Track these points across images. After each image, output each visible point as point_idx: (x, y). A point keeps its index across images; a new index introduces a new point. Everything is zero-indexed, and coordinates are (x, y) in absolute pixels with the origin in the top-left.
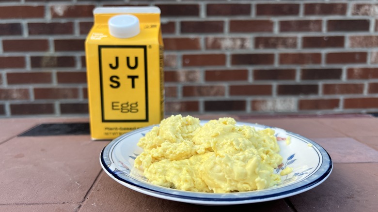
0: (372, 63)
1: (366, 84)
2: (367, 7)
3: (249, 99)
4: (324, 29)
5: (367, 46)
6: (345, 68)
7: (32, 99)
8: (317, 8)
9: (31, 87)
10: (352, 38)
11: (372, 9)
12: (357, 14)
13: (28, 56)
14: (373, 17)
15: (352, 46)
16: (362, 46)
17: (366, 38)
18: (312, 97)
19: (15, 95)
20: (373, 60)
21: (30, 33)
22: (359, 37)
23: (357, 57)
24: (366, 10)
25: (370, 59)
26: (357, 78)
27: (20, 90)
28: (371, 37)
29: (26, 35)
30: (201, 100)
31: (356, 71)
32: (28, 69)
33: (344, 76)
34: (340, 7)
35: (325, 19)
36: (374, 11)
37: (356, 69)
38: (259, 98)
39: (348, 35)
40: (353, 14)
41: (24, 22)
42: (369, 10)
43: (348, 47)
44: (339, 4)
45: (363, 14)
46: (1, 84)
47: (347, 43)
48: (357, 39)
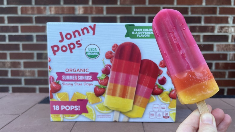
0: (230, 60)
1: (227, 72)
2: (227, 28)
4: (201, 40)
5: (227, 50)
6: (214, 62)
7: (36, 76)
8: (197, 28)
9: (36, 70)
10: (218, 46)
11: (230, 29)
12: (221, 32)
13: (35, 52)
14: (230, 33)
15: (218, 50)
16: (224, 51)
17: (226, 45)
19: (27, 74)
20: (231, 58)
21: (37, 40)
22: (223, 45)
23: (221, 56)
24: (226, 30)
25: (229, 58)
26: (222, 69)
27: (30, 71)
28: (229, 45)
29: (35, 41)
31: (221, 65)
32: (35, 60)
33: (214, 67)
34: (210, 28)
35: (202, 34)
36: (231, 30)
37: (221, 63)
39: (215, 44)
40: (218, 32)
41: (34, 34)
42: (228, 30)
43: (215, 51)
44: (210, 26)
45: (224, 32)
46: (20, 67)
47: (215, 49)
48: (221, 46)
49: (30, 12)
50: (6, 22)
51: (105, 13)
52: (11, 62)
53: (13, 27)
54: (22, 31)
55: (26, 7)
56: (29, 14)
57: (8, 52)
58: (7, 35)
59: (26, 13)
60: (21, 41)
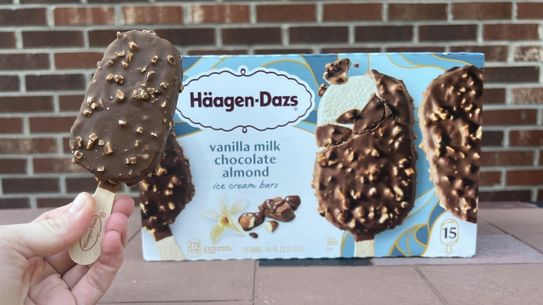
1: (537, 152)
2: (535, 51)
5: (536, 101)
6: (507, 130)
10: (515, 91)
11: (542, 54)
12: (522, 60)
14: (542, 62)
15: (516, 102)
16: (530, 103)
17: (534, 91)
19: (73, 167)
22: (526, 89)
23: (523, 116)
24: (534, 54)
25: (540, 119)
26: (525, 145)
28: (542, 89)
31: (522, 135)
33: (506, 141)
34: (499, 50)
37: (523, 131)
39: (509, 87)
40: (516, 60)
41: (87, 73)
42: (538, 54)
43: (510, 103)
44: (497, 47)
45: (530, 60)
46: (54, 152)
47: (510, 98)
48: (523, 92)
49: (76, 20)
50: (20, 44)
51: (253, 19)
52: (34, 140)
53: (37, 55)
54: (58, 66)
55: (65, 9)
56: (74, 25)
57: (25, 117)
58: (22, 74)
59: (67, 24)
60: (55, 88)
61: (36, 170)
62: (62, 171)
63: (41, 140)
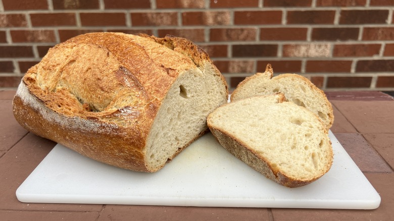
3: (280, 44)
18: (350, 42)
30: (230, 44)
38: (293, 43)
61: (14, 40)
62: (33, 41)
63: (14, 16)
